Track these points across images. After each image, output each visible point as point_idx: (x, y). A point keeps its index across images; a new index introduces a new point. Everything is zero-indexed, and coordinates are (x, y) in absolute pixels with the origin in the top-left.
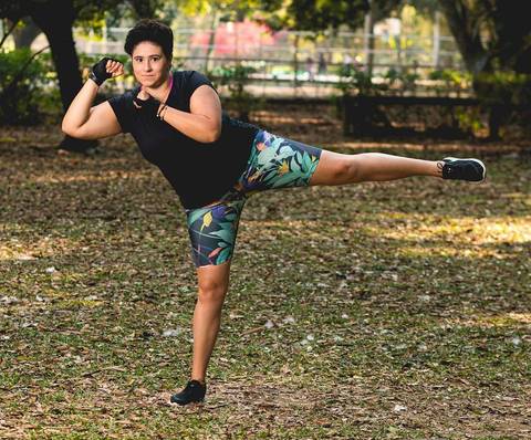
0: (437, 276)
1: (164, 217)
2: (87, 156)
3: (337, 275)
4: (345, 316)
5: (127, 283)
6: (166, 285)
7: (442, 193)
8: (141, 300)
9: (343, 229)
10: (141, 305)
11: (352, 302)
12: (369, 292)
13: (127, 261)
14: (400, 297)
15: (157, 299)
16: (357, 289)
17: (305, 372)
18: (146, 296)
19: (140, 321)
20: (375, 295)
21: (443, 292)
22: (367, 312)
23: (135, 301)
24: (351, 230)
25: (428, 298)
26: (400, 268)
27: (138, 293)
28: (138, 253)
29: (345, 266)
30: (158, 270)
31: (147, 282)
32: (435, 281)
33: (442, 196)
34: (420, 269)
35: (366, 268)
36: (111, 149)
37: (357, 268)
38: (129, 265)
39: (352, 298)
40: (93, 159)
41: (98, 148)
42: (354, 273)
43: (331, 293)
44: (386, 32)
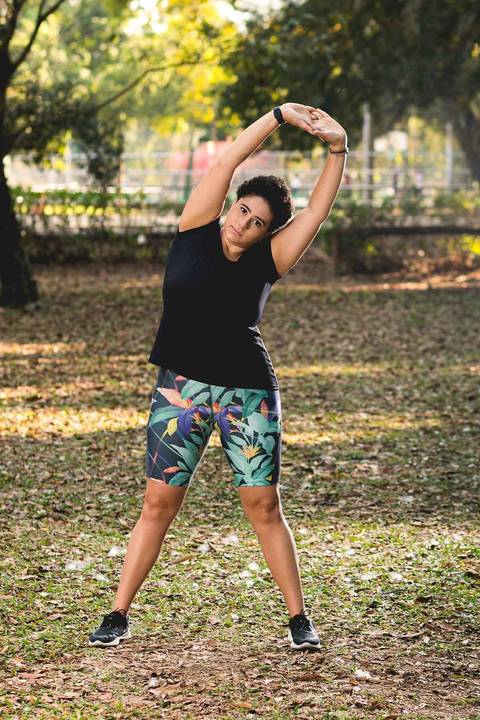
0: (427, 465)
1: (101, 393)
2: (25, 312)
3: (303, 469)
4: (303, 531)
5: (34, 491)
6: (83, 494)
7: (443, 348)
8: (47, 516)
9: (317, 402)
10: (48, 522)
11: (314, 510)
12: (337, 495)
13: (41, 460)
14: (376, 500)
15: (68, 514)
16: (322, 490)
17: (240, 621)
18: (55, 510)
19: (39, 548)
20: (345, 498)
21: (432, 489)
22: (332, 523)
23: (40, 518)
24: (327, 403)
25: (410, 499)
26: (382, 457)
27: (46, 505)
28: (57, 446)
29: (313, 455)
30: (77, 471)
31: (61, 490)
32: (423, 473)
33: (443, 352)
34: (407, 456)
35: (338, 457)
36: (55, 303)
37: (328, 459)
38: (41, 465)
39: (315, 504)
40: (32, 315)
41: (39, 303)
42: (323, 464)
43: (290, 497)
44: (391, 148)
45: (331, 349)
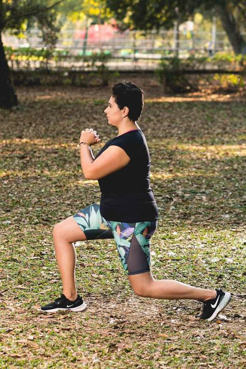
0: (232, 197)
1: (57, 155)
2: (11, 111)
3: (167, 198)
4: (175, 233)
5: (30, 209)
6: (57, 211)
7: (226, 133)
8: (40, 223)
9: (168, 161)
10: (40, 226)
11: (179, 222)
12: (189, 213)
13: (32, 192)
14: (210, 217)
15: (50, 222)
16: (181, 211)
18: (43, 220)
19: (38, 241)
20: (194, 215)
21: (237, 210)
22: (189, 229)
23: (36, 224)
24: (173, 162)
25: (227, 216)
26: (207, 192)
27: (38, 217)
28: (39, 184)
29: (172, 191)
30: (52, 198)
31: (44, 208)
32: (230, 202)
33: (227, 135)
34: (220, 192)
35: (185, 192)
36: (26, 106)
37: (180, 193)
38: (33, 195)
39: (179, 218)
40: (15, 113)
41: (18, 106)
42: (178, 196)
43: (165, 214)
44: (185, 29)
45: (170, 133)
